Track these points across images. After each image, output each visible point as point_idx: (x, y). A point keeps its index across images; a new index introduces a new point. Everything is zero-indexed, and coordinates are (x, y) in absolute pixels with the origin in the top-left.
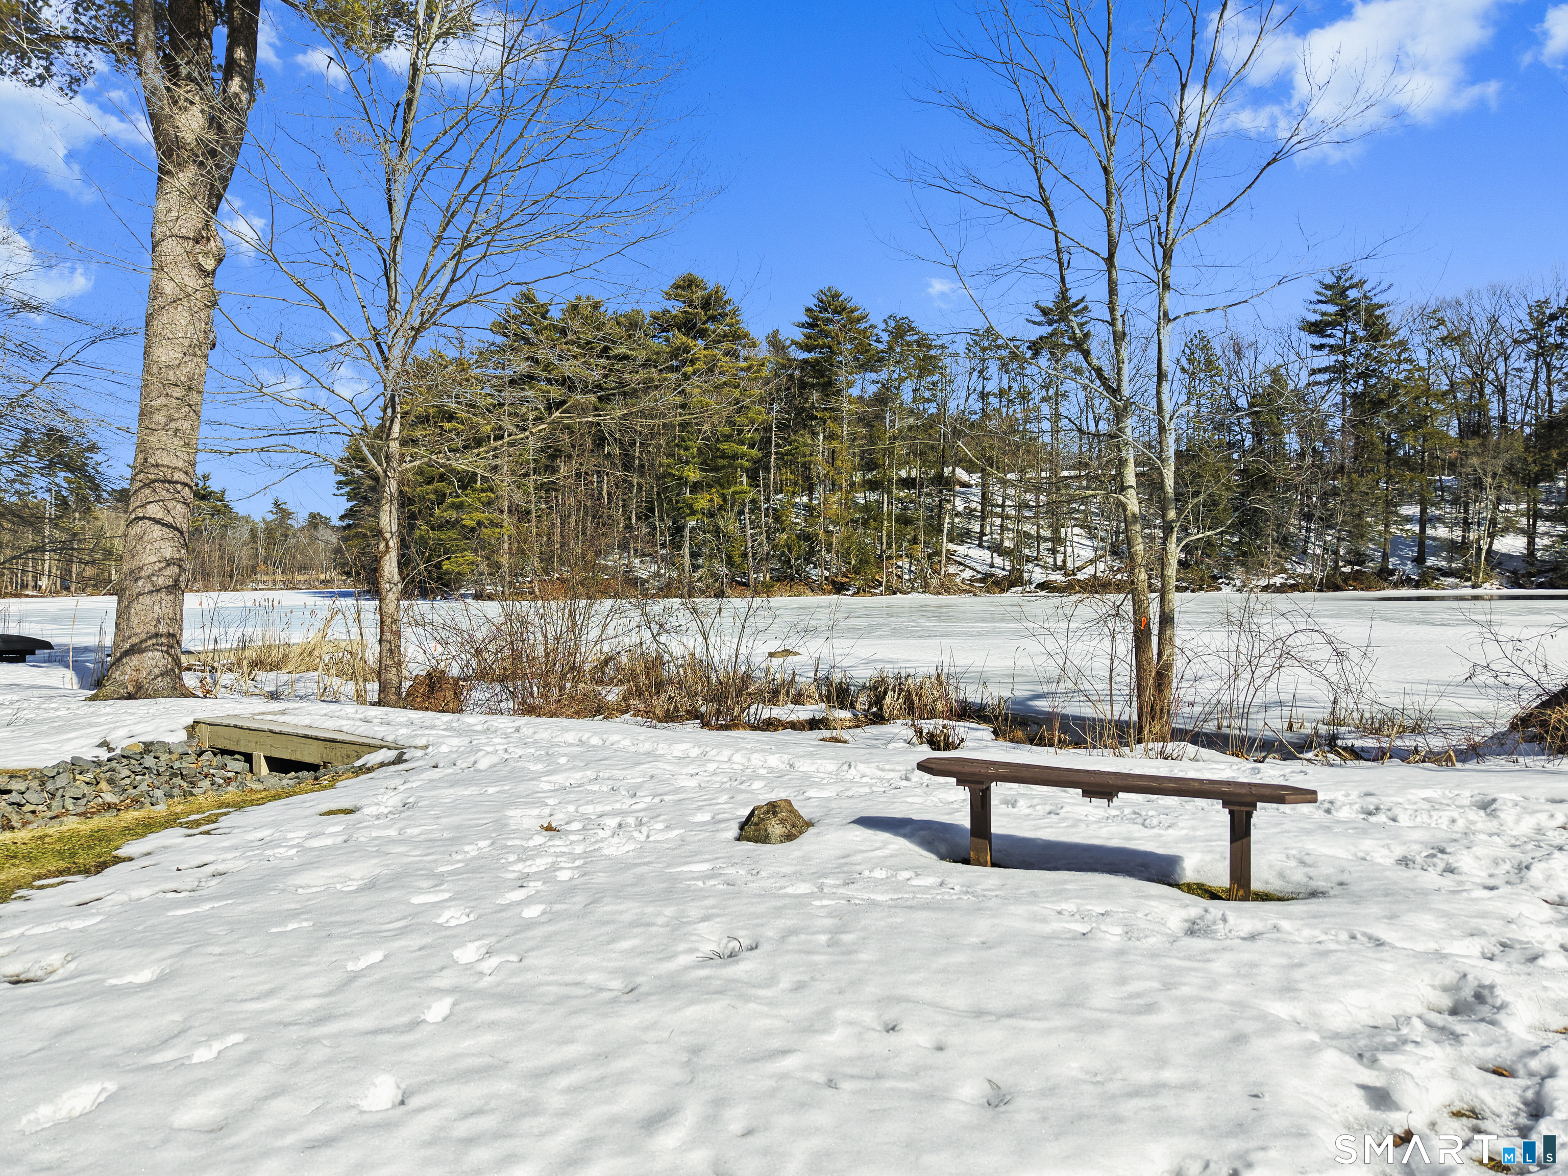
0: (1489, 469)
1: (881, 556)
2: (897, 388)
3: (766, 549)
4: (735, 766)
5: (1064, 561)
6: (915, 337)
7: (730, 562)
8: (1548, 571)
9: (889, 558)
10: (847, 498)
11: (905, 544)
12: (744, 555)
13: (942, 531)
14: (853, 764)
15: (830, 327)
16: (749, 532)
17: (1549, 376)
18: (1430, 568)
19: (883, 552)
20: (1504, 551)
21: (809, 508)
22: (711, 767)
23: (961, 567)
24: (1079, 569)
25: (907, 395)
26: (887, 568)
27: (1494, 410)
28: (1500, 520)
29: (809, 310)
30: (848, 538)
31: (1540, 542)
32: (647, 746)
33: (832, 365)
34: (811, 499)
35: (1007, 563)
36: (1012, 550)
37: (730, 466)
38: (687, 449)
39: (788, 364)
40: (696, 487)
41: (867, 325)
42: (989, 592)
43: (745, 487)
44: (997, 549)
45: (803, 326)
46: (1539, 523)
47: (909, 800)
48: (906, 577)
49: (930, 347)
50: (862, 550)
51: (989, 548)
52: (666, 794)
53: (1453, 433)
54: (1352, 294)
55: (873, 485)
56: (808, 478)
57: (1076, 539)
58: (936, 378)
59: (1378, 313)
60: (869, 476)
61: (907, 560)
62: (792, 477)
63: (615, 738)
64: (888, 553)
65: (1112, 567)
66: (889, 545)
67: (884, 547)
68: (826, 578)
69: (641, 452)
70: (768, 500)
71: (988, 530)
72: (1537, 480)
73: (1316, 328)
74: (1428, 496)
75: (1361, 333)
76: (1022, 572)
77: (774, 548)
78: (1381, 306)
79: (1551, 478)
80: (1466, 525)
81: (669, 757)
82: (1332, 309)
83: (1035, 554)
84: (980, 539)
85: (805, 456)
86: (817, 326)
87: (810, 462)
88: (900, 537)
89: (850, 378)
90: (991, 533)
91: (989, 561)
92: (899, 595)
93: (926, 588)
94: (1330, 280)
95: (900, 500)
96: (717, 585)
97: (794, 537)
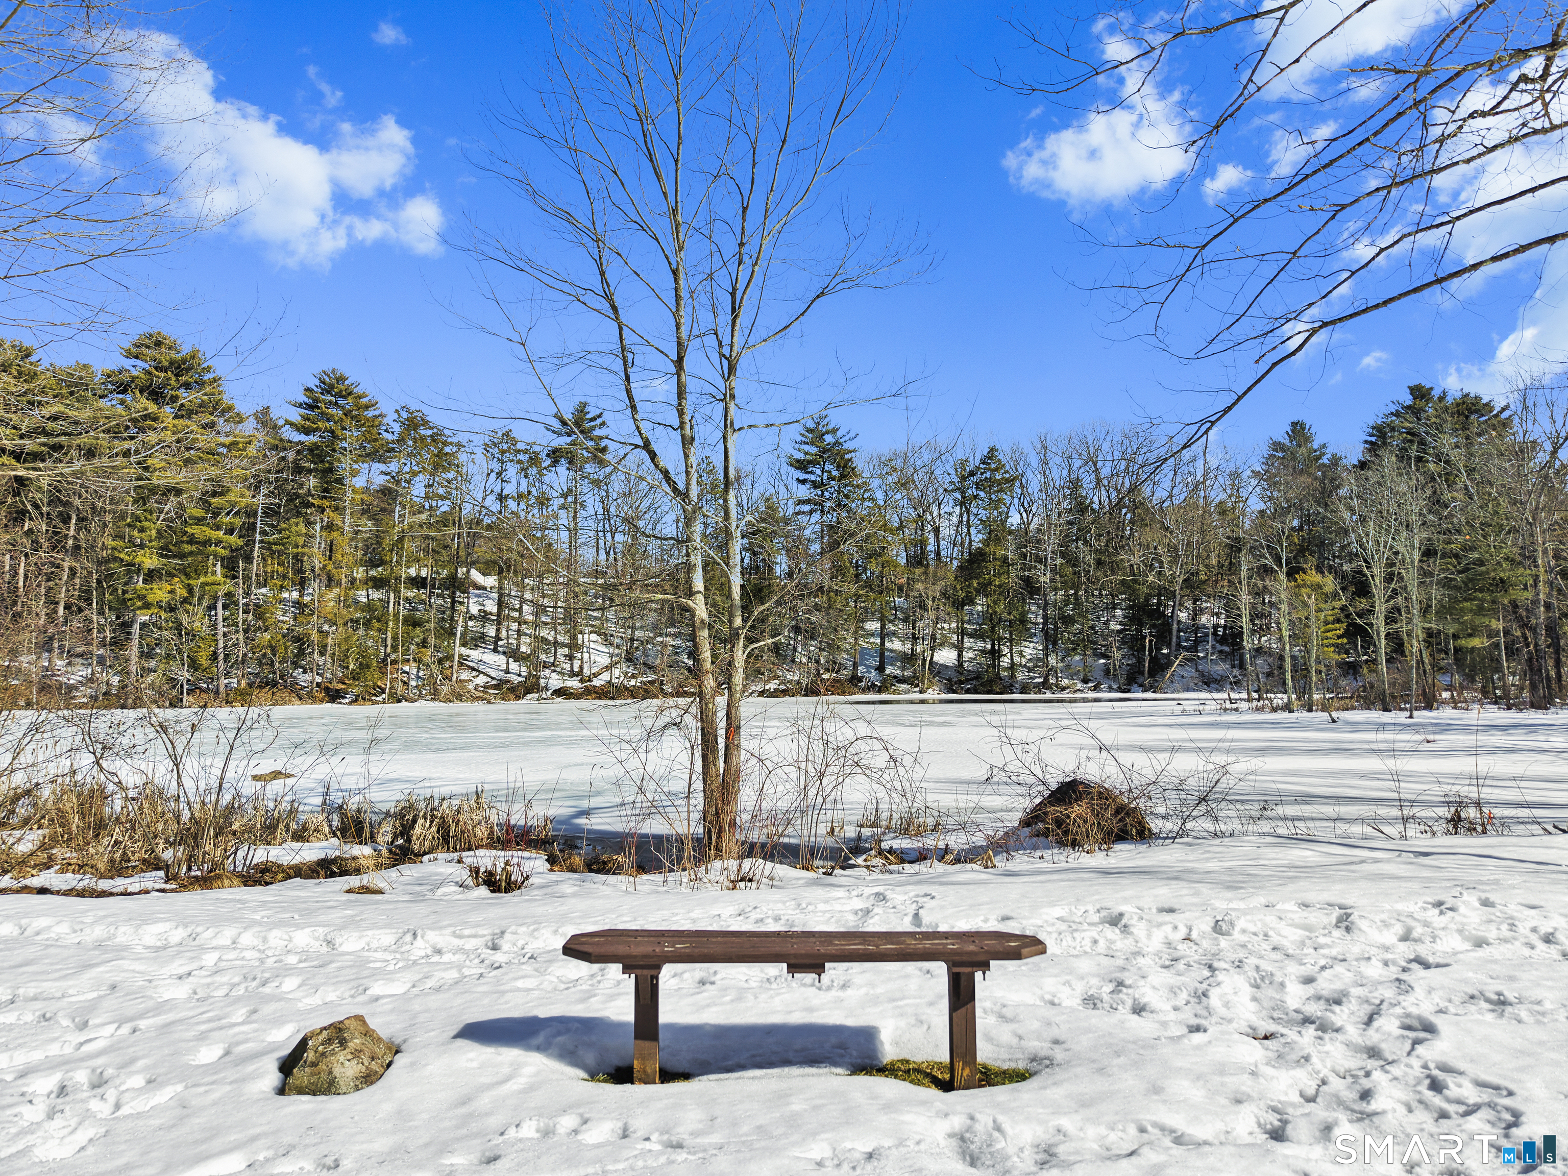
0: (930, 593)
1: (384, 660)
2: (408, 482)
3: (243, 649)
4: (248, 954)
5: (581, 667)
6: (429, 432)
7: (194, 665)
8: (972, 679)
9: (394, 662)
10: (346, 595)
11: (413, 647)
12: (214, 657)
13: (455, 634)
14: (419, 933)
15: (332, 411)
16: (221, 630)
17: (968, 520)
18: (889, 675)
19: (387, 655)
20: (941, 662)
21: (298, 604)
22: (210, 959)
23: (475, 673)
24: (596, 675)
25: (418, 489)
26: (391, 673)
27: (931, 547)
28: (938, 636)
29: (308, 390)
30: (347, 639)
31: (968, 655)
32: (99, 932)
33: (334, 450)
34: (302, 596)
35: (523, 669)
36: (529, 656)
37: (200, 553)
38: (142, 530)
39: (280, 446)
40: (151, 576)
41: (377, 413)
42: (504, 699)
43: (219, 577)
44: (514, 654)
45: (300, 406)
46: (966, 639)
47: (520, 984)
48: (413, 683)
49: (445, 444)
50: (363, 653)
51: (504, 653)
52: (142, 1016)
53: (903, 561)
54: (829, 439)
55: (378, 583)
56: (300, 571)
57: (592, 645)
58: (451, 475)
59: (847, 457)
60: (373, 573)
61: (414, 665)
62: (280, 569)
63: (42, 922)
64: (393, 657)
65: (627, 673)
66: (395, 649)
67: (389, 649)
68: (318, 685)
69: (78, 530)
70: (247, 594)
71: (504, 634)
72: (963, 604)
73: (801, 465)
74: (887, 614)
75: (835, 473)
76: (538, 678)
77: (253, 650)
78: (850, 452)
79: (972, 602)
80: (915, 638)
81: (139, 949)
82: (813, 450)
83: (552, 660)
84: (496, 644)
85: (297, 546)
86: (318, 408)
87: (303, 554)
88: (408, 639)
89: (355, 466)
90: (508, 638)
91: (504, 667)
92: (404, 703)
93: (435, 695)
94: (811, 425)
95: (407, 600)
96: (174, 692)
97: (279, 637)
